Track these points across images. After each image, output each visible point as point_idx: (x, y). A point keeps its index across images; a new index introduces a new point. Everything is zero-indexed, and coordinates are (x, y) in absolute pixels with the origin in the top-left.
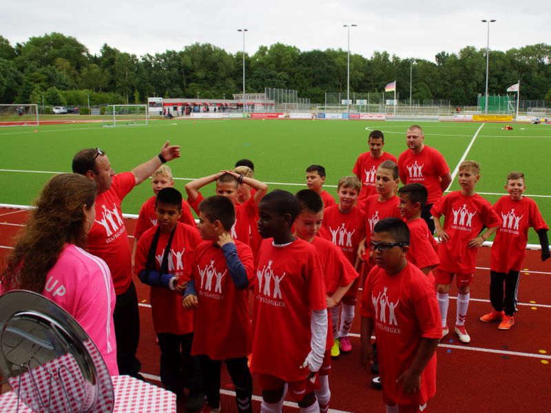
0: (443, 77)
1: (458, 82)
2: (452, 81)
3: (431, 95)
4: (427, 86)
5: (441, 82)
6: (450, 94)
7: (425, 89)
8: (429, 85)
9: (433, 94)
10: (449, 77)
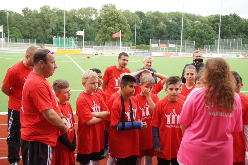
0: (29, 25)
1: (39, 28)
2: (35, 27)
3: (21, 36)
4: (18, 30)
5: (28, 27)
6: (34, 36)
7: (17, 32)
8: (19, 29)
9: (23, 35)
10: (33, 25)
